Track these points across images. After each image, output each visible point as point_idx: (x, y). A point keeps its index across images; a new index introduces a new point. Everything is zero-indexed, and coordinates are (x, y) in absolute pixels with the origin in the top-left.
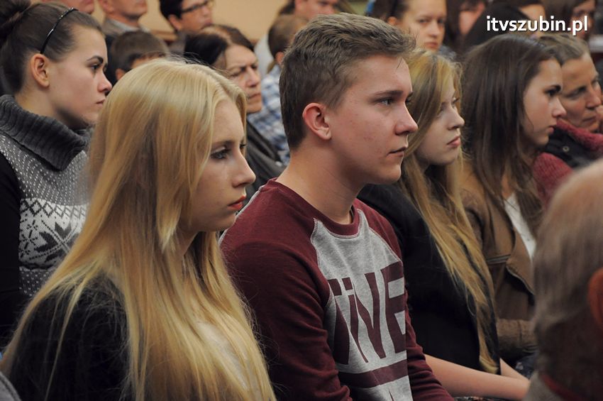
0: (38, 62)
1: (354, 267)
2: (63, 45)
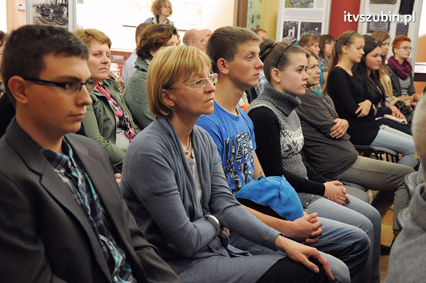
0: (275, 72)
2: (285, 64)
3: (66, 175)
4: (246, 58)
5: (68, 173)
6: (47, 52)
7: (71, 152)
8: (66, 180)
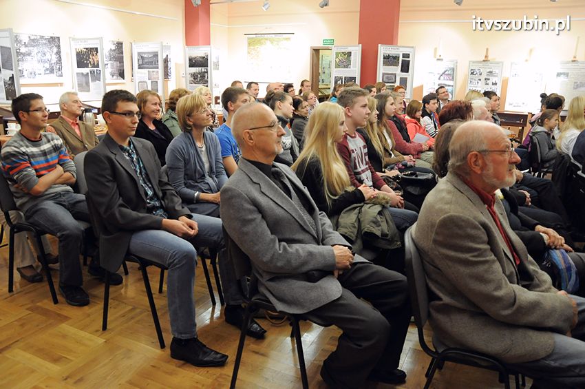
1: (357, 146)
3: (128, 156)
4: (243, 102)
5: (130, 155)
6: (119, 100)
7: (132, 145)
8: (128, 158)
